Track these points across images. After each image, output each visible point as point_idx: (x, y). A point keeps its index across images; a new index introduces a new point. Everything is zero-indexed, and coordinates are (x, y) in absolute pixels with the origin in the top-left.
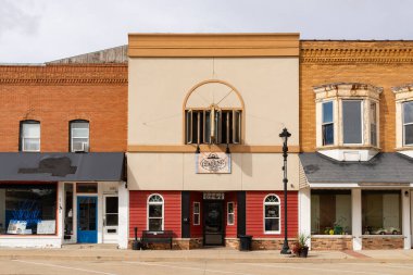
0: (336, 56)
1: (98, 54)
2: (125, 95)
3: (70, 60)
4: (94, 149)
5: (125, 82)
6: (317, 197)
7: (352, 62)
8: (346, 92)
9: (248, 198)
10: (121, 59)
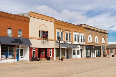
0: (58, 23)
1: (24, 14)
2: (29, 25)
3: (18, 14)
4: (23, 37)
5: (29, 22)
6: (57, 49)
7: (60, 25)
8: (61, 31)
9: (48, 49)
10: (28, 16)
